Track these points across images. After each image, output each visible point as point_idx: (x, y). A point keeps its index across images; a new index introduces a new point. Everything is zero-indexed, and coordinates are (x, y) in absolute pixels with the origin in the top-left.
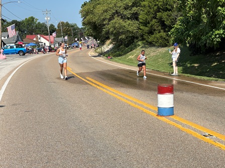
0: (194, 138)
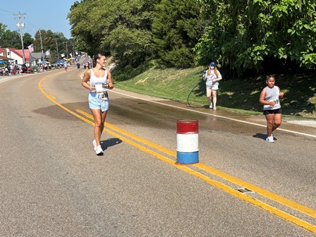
0: (225, 194)
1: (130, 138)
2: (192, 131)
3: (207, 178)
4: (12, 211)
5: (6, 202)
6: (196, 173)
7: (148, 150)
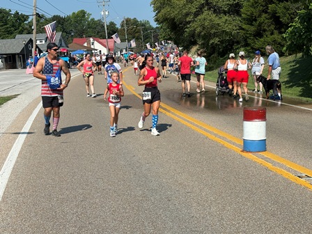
1: (201, 128)
2: (259, 118)
3: (269, 165)
4: (80, 184)
5: (76, 177)
6: (260, 161)
7: (217, 139)
